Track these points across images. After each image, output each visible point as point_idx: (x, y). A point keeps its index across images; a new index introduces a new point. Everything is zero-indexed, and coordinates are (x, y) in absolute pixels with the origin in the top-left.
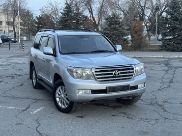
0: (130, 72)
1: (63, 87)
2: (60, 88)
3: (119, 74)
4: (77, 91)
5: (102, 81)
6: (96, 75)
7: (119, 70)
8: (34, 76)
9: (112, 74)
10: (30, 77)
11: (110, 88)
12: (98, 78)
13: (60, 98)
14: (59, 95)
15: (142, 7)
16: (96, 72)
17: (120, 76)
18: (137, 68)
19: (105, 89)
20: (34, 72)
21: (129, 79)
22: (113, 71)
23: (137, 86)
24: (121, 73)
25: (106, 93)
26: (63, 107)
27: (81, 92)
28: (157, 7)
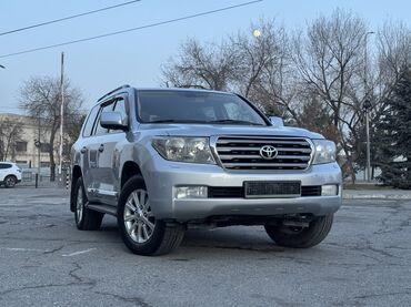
0: (300, 154)
1: (143, 192)
2: (134, 195)
3: (274, 153)
4: (174, 189)
5: (234, 168)
6: (220, 153)
7: (276, 145)
8: (80, 201)
9: (257, 153)
10: (72, 205)
11: (252, 184)
12: (224, 161)
13: (133, 221)
14: (132, 213)
15: (333, 102)
16: (218, 145)
17: (276, 161)
18: (319, 149)
19: (241, 185)
20: (80, 191)
21: (299, 168)
22: (260, 145)
23: (320, 187)
24: (280, 153)
25: (243, 197)
26: (141, 240)
27: (183, 195)
28: (367, 101)
